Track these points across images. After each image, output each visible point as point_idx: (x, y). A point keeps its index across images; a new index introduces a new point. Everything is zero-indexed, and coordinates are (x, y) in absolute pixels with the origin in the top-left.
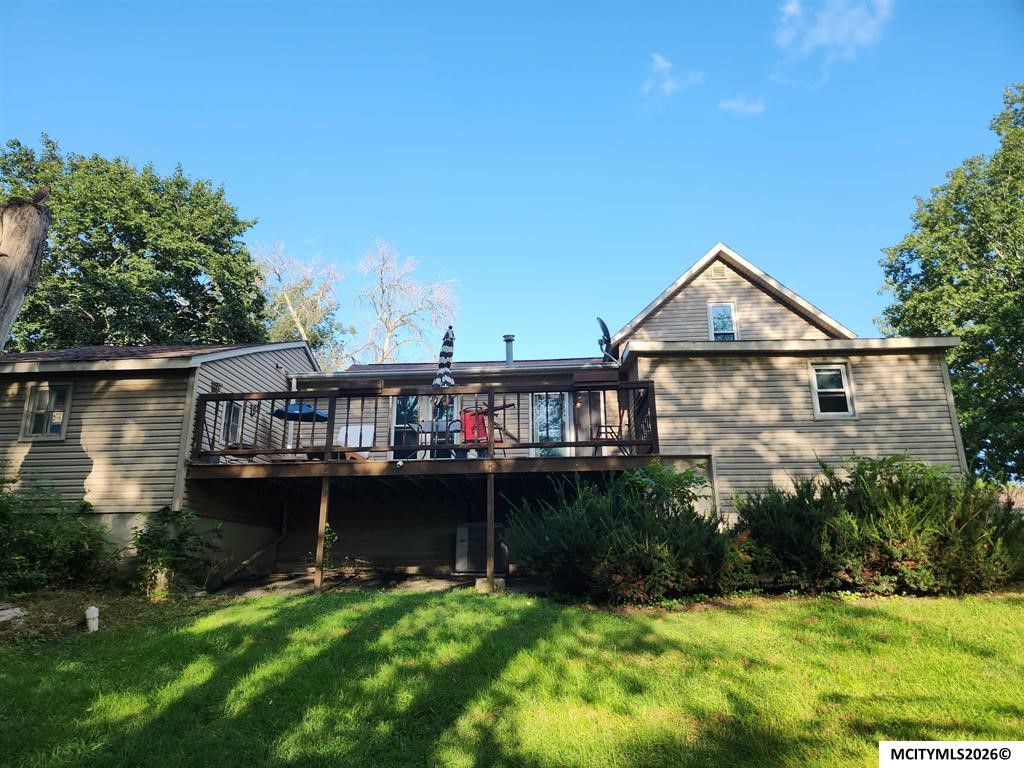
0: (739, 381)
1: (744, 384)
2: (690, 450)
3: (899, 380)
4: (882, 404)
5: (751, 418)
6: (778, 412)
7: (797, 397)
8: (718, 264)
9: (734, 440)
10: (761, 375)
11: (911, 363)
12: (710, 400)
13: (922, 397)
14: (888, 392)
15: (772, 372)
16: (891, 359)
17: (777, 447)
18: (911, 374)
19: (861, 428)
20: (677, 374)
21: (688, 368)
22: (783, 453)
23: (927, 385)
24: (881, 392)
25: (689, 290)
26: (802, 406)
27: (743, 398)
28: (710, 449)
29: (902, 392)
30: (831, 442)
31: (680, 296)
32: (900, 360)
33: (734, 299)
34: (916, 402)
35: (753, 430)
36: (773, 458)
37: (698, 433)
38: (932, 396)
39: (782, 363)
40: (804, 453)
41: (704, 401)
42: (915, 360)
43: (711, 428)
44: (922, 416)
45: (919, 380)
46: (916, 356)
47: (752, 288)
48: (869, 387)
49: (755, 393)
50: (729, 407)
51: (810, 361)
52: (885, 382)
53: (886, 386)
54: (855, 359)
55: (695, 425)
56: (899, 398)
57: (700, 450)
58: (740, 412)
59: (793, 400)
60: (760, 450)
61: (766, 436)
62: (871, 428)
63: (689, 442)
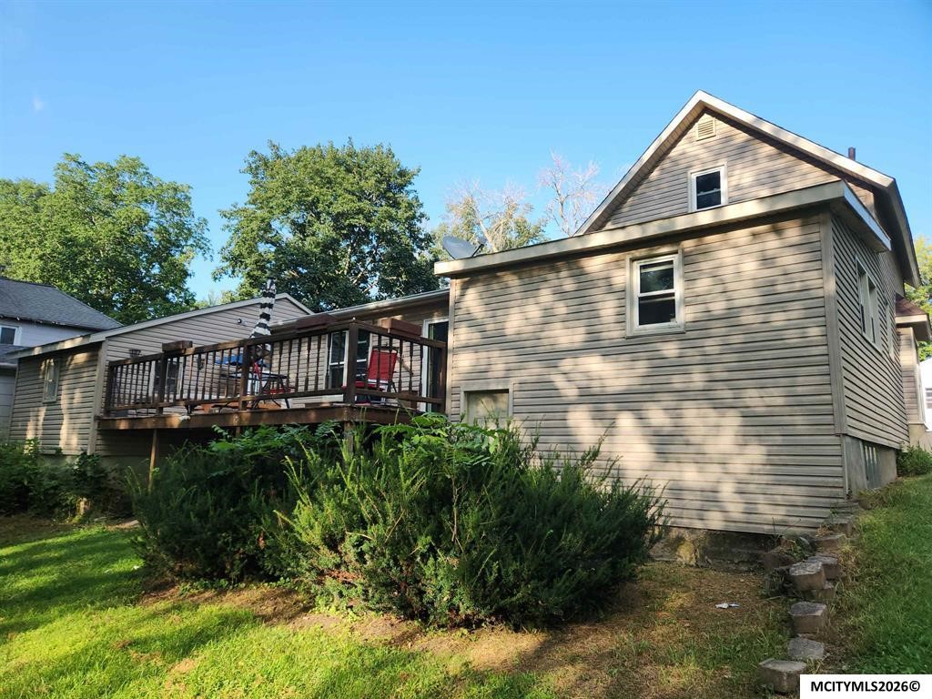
0: (546, 296)
1: (550, 298)
2: (488, 384)
3: (750, 266)
4: (718, 307)
5: (552, 341)
6: (583, 330)
7: (608, 309)
8: (706, 118)
9: (534, 370)
10: (569, 285)
11: (772, 236)
12: (515, 322)
13: (780, 288)
14: (731, 286)
15: (583, 278)
16: (741, 235)
17: (578, 376)
18: (770, 254)
19: (687, 344)
20: (485, 295)
21: (495, 286)
22: (584, 383)
23: (791, 269)
24: (720, 288)
25: (666, 164)
26: (612, 319)
27: (548, 317)
28: (507, 382)
29: (750, 284)
30: (642, 367)
31: (655, 174)
32: (754, 235)
33: (723, 162)
34: (771, 298)
35: (553, 357)
36: (571, 392)
37: (498, 362)
38: (798, 286)
39: (594, 265)
40: (607, 383)
41: (508, 325)
42: (778, 231)
43: (511, 357)
44: (778, 319)
45: (780, 261)
46: (781, 225)
47: (748, 141)
48: (703, 284)
49: (561, 309)
50: (531, 328)
51: (628, 256)
52: (728, 273)
53: (728, 278)
54: (688, 244)
55: (496, 354)
56: (745, 294)
57: (498, 383)
58: (543, 334)
59: (602, 313)
60: (559, 381)
61: (567, 364)
62: (699, 343)
63: (490, 374)
